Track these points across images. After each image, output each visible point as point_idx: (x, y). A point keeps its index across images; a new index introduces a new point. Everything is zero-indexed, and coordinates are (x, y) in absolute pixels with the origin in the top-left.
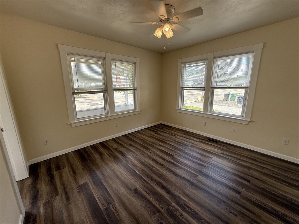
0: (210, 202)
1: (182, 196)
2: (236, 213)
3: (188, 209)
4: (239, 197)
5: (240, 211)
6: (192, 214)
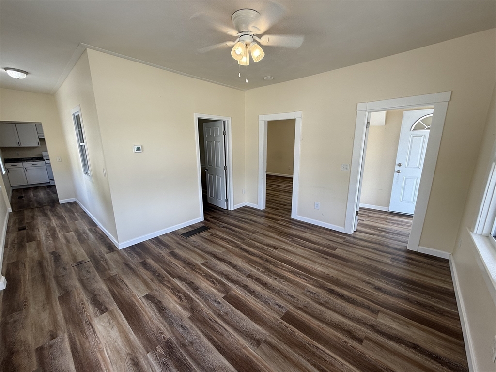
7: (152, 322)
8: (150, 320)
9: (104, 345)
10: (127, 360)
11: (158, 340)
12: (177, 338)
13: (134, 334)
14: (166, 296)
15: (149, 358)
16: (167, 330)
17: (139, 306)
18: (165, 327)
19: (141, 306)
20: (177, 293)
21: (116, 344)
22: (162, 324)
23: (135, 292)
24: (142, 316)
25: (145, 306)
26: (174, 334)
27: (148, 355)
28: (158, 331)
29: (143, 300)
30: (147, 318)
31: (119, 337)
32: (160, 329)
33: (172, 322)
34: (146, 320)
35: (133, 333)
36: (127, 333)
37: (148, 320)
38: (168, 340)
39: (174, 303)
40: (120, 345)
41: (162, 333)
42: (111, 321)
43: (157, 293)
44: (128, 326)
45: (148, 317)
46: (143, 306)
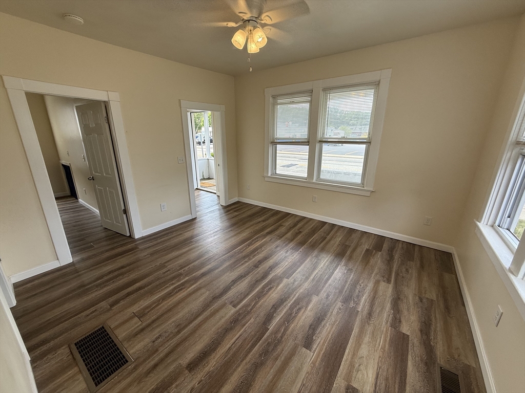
0: (181, 315)
1: (197, 286)
2: (156, 343)
3: (178, 290)
4: (181, 362)
5: (157, 350)
6: (171, 293)
7: (335, 322)
8: (334, 324)
9: (378, 351)
10: (372, 322)
11: (346, 308)
12: (337, 297)
13: (354, 330)
14: (301, 323)
15: (361, 308)
16: (336, 306)
17: (324, 347)
18: (334, 309)
19: (323, 344)
20: (293, 315)
21: (370, 340)
22: (332, 312)
23: (306, 368)
24: (334, 335)
25: (321, 339)
26: (336, 300)
27: (360, 310)
28: (340, 312)
29: (315, 347)
30: (334, 328)
31: (364, 342)
32: (338, 312)
33: (327, 306)
34: (336, 328)
35: (353, 332)
36: (357, 337)
37: (335, 326)
38: (342, 303)
39: (307, 312)
40: (368, 336)
41: (340, 309)
42: (357, 366)
43: (300, 337)
44: (351, 341)
45: (332, 327)
46: (322, 341)
